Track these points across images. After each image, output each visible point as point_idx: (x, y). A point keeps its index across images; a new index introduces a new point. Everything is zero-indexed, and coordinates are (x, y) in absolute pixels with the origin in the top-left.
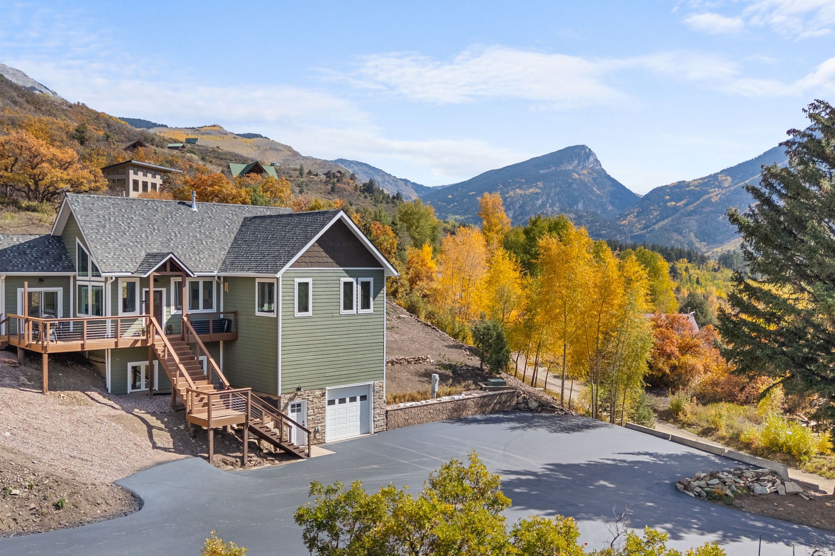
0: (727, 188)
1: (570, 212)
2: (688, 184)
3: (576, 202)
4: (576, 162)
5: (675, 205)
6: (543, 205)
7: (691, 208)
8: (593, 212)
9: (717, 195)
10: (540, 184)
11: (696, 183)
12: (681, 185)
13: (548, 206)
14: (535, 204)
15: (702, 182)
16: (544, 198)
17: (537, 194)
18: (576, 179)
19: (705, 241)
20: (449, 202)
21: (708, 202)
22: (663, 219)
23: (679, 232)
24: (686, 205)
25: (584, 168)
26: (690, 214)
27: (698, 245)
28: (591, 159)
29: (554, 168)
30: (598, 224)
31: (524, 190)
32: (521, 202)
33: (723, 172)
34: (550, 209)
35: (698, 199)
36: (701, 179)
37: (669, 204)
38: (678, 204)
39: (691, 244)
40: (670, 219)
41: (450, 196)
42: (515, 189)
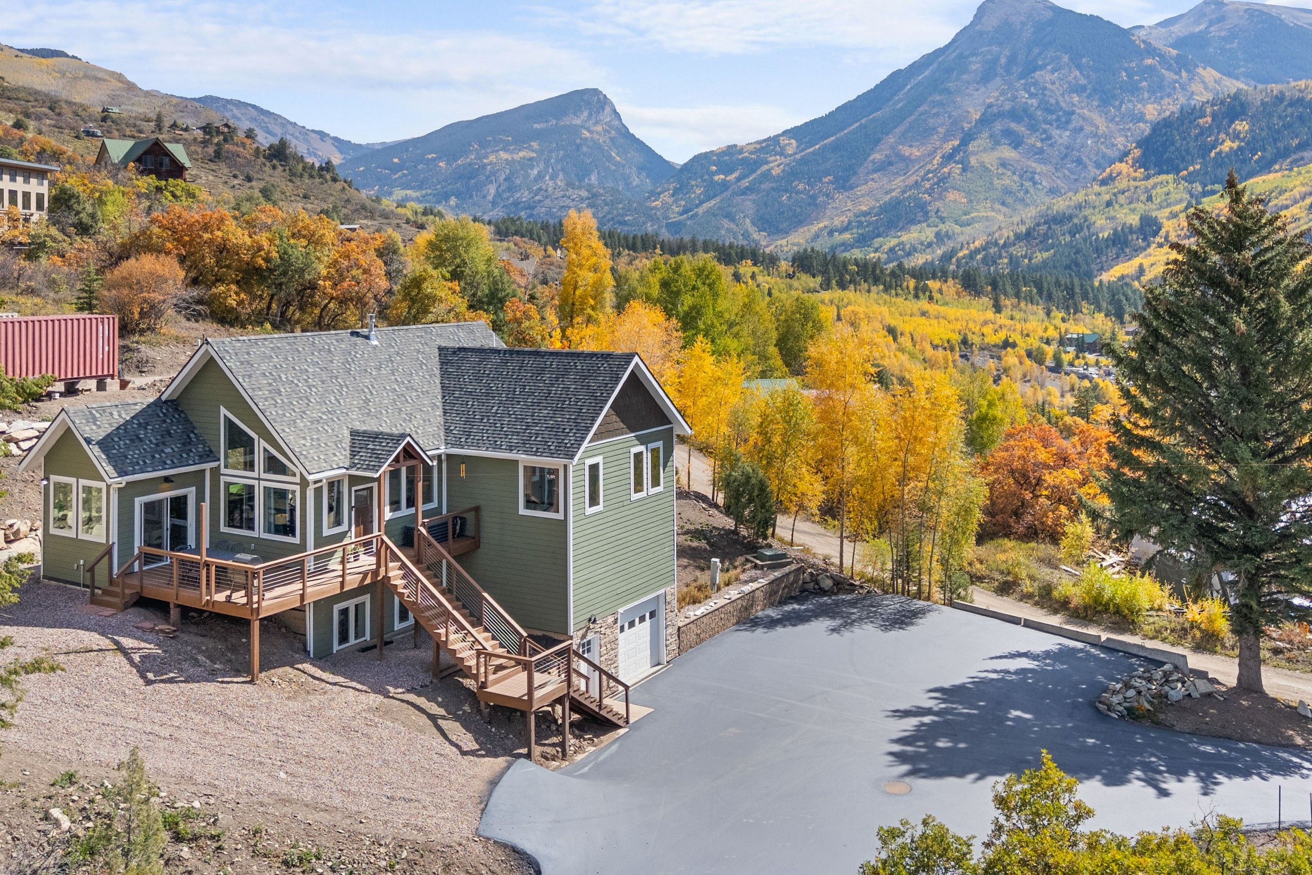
0: (791, 155)
1: (580, 188)
2: (741, 151)
3: (588, 173)
4: (586, 114)
5: (724, 180)
6: (540, 177)
7: (745, 183)
8: (613, 189)
9: (779, 166)
10: (535, 145)
11: (751, 148)
12: (732, 150)
13: (547, 178)
14: (528, 175)
15: (758, 146)
16: (542, 166)
17: (531, 159)
18: (586, 139)
19: (764, 230)
20: (395, 169)
21: (767, 175)
22: (709, 199)
23: (731, 217)
24: (739, 179)
25: (597, 123)
26: (744, 192)
27: (756, 236)
28: (608, 110)
29: (554, 122)
30: (620, 206)
31: (512, 153)
32: (508, 172)
33: (785, 133)
34: (551, 184)
35: (754, 171)
36: (758, 142)
37: (716, 178)
38: (728, 178)
39: (746, 235)
40: (718, 199)
41: (396, 160)
42: (497, 151)
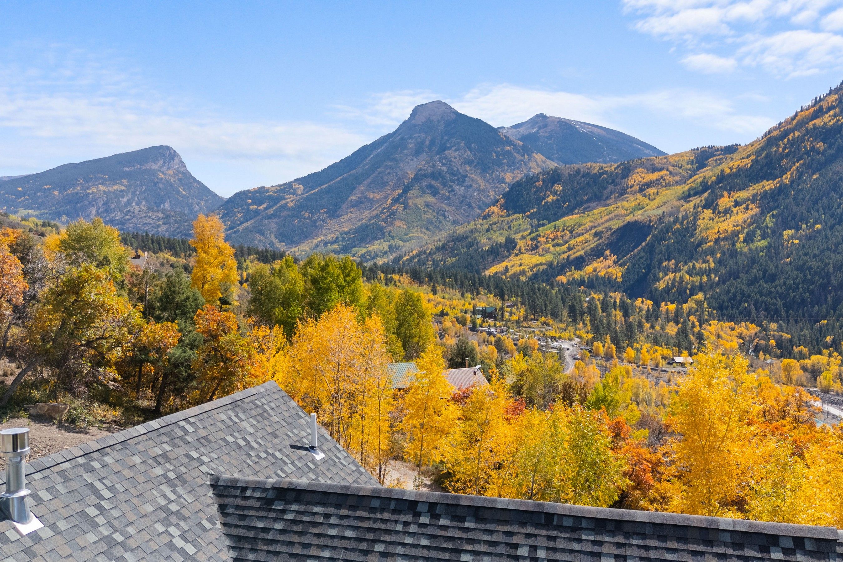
0: (300, 195)
1: (157, 211)
2: (267, 190)
3: (163, 202)
4: (161, 162)
5: (256, 209)
6: (129, 203)
7: (270, 211)
8: (181, 212)
9: (292, 201)
10: (125, 181)
11: (274, 189)
12: (261, 190)
13: (134, 204)
14: (119, 202)
15: (279, 188)
16: (130, 195)
17: (122, 191)
18: (161, 179)
19: (283, 242)
20: (18, 195)
21: (285, 207)
22: (247, 221)
23: (261, 233)
24: (266, 209)
25: (169, 168)
26: (270, 217)
27: (278, 245)
28: (176, 160)
29: (139, 167)
30: (186, 224)
31: (108, 186)
32: (105, 199)
33: (296, 181)
34: (137, 208)
35: (276, 204)
36: (278, 186)
37: (251, 207)
38: (259, 208)
39: (272, 244)
40: (253, 221)
41: (20, 189)
42: (97, 185)
